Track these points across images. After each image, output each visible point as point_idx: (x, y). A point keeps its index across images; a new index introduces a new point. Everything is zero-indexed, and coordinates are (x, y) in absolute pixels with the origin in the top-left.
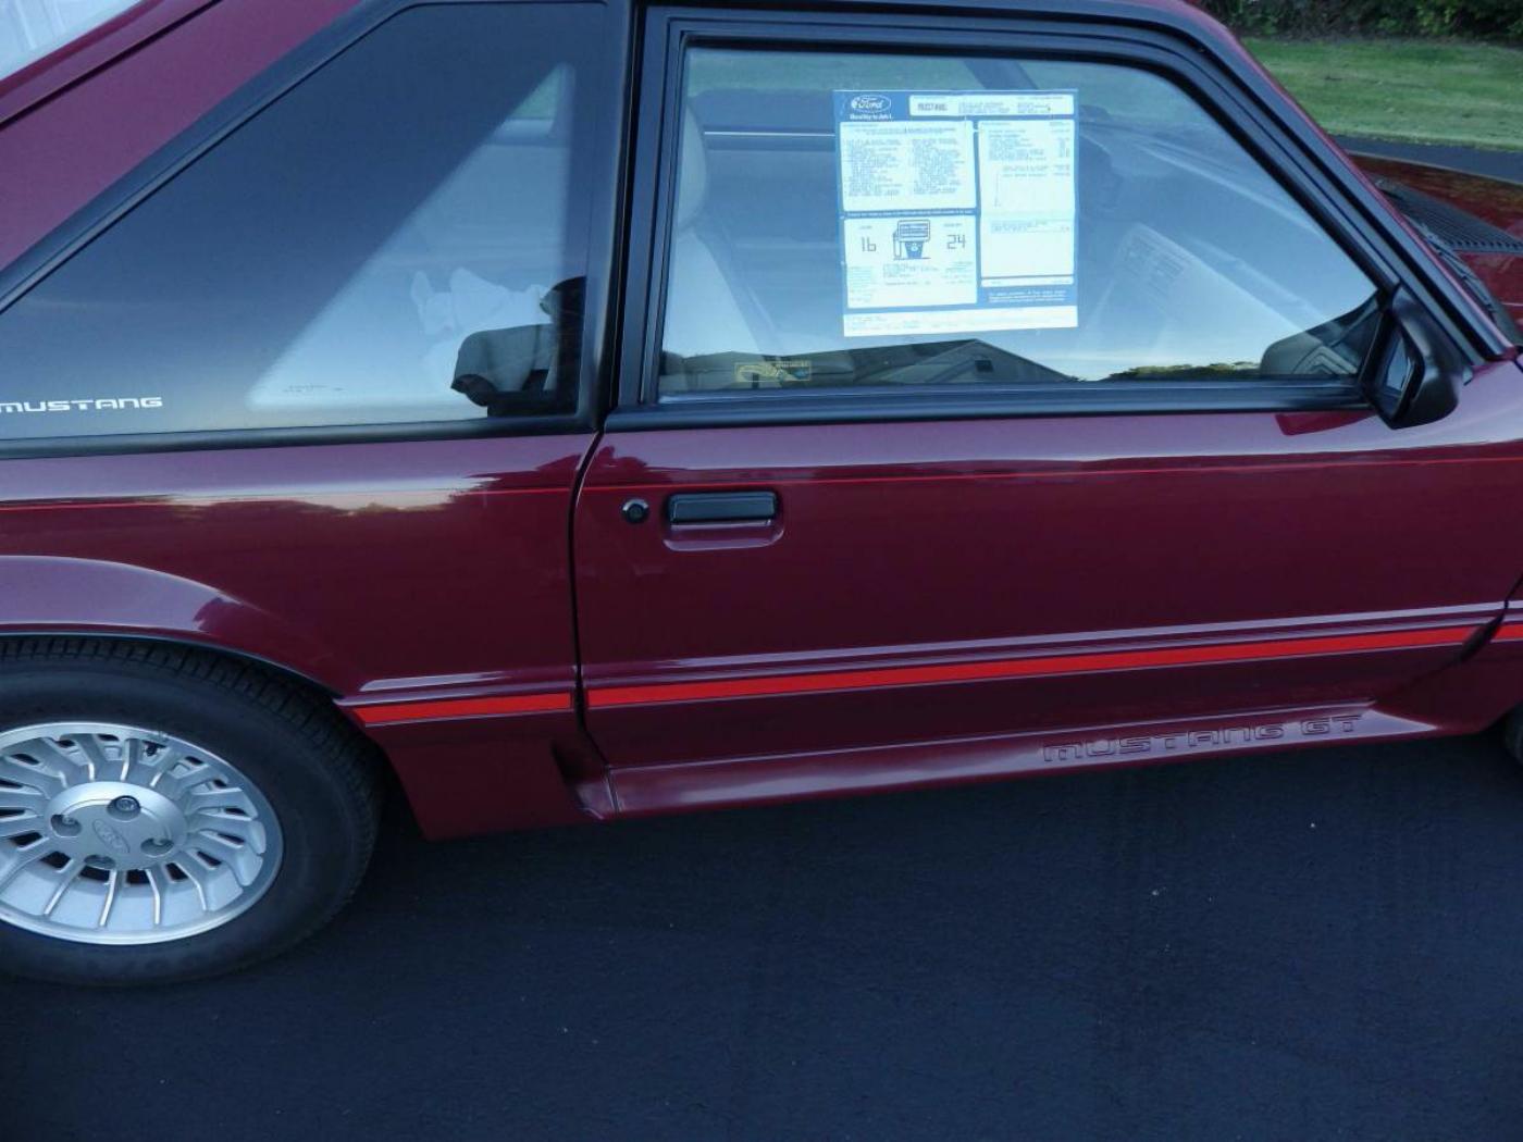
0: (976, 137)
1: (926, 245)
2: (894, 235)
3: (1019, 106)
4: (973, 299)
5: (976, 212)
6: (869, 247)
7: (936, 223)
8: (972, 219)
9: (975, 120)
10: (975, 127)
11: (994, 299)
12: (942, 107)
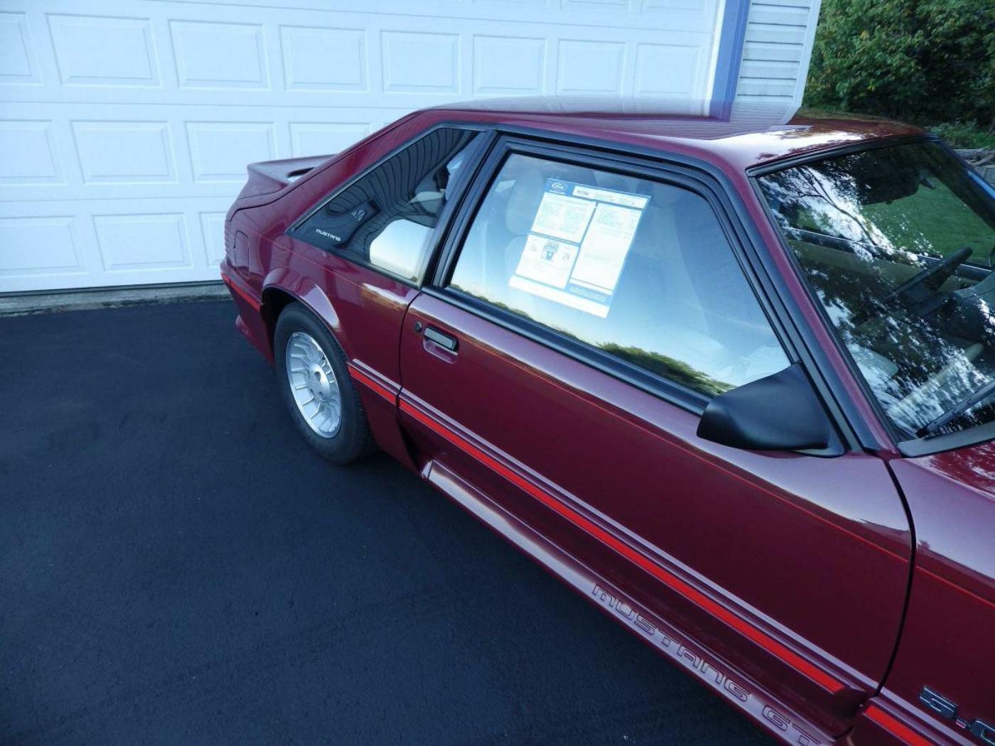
0: (595, 210)
1: (555, 255)
2: (545, 247)
3: (620, 199)
4: (563, 286)
5: (579, 245)
6: (534, 249)
7: (562, 246)
8: (576, 249)
9: (598, 202)
10: (597, 205)
11: (572, 290)
12: (587, 194)
